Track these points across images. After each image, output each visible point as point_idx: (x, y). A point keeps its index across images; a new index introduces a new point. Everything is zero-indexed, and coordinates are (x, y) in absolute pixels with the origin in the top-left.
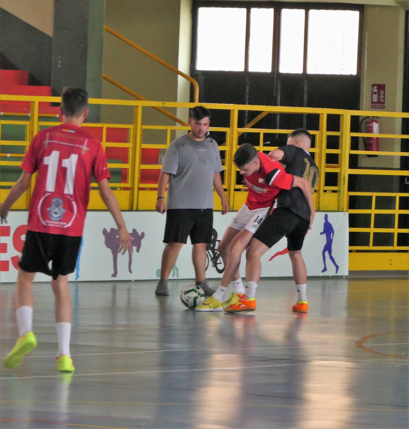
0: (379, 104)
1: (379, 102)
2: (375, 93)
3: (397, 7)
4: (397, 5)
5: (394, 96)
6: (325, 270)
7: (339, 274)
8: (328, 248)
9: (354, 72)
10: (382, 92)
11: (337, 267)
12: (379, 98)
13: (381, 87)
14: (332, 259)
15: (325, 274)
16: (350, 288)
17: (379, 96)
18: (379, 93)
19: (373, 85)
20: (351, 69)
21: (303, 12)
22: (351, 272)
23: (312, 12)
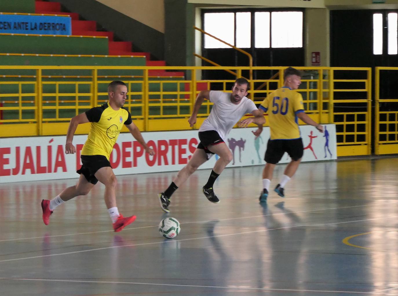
0: (317, 63)
1: (316, 62)
2: (314, 57)
3: (325, 8)
4: (326, 8)
5: (325, 58)
6: (326, 157)
7: (332, 159)
8: (327, 144)
9: (301, 46)
10: (318, 56)
11: (331, 155)
12: (316, 60)
13: (317, 54)
14: (329, 150)
15: (326, 159)
16: (338, 166)
17: (316, 59)
18: (316, 57)
19: (313, 53)
20: (299, 44)
21: (268, 13)
22: (338, 157)
23: (273, 13)
